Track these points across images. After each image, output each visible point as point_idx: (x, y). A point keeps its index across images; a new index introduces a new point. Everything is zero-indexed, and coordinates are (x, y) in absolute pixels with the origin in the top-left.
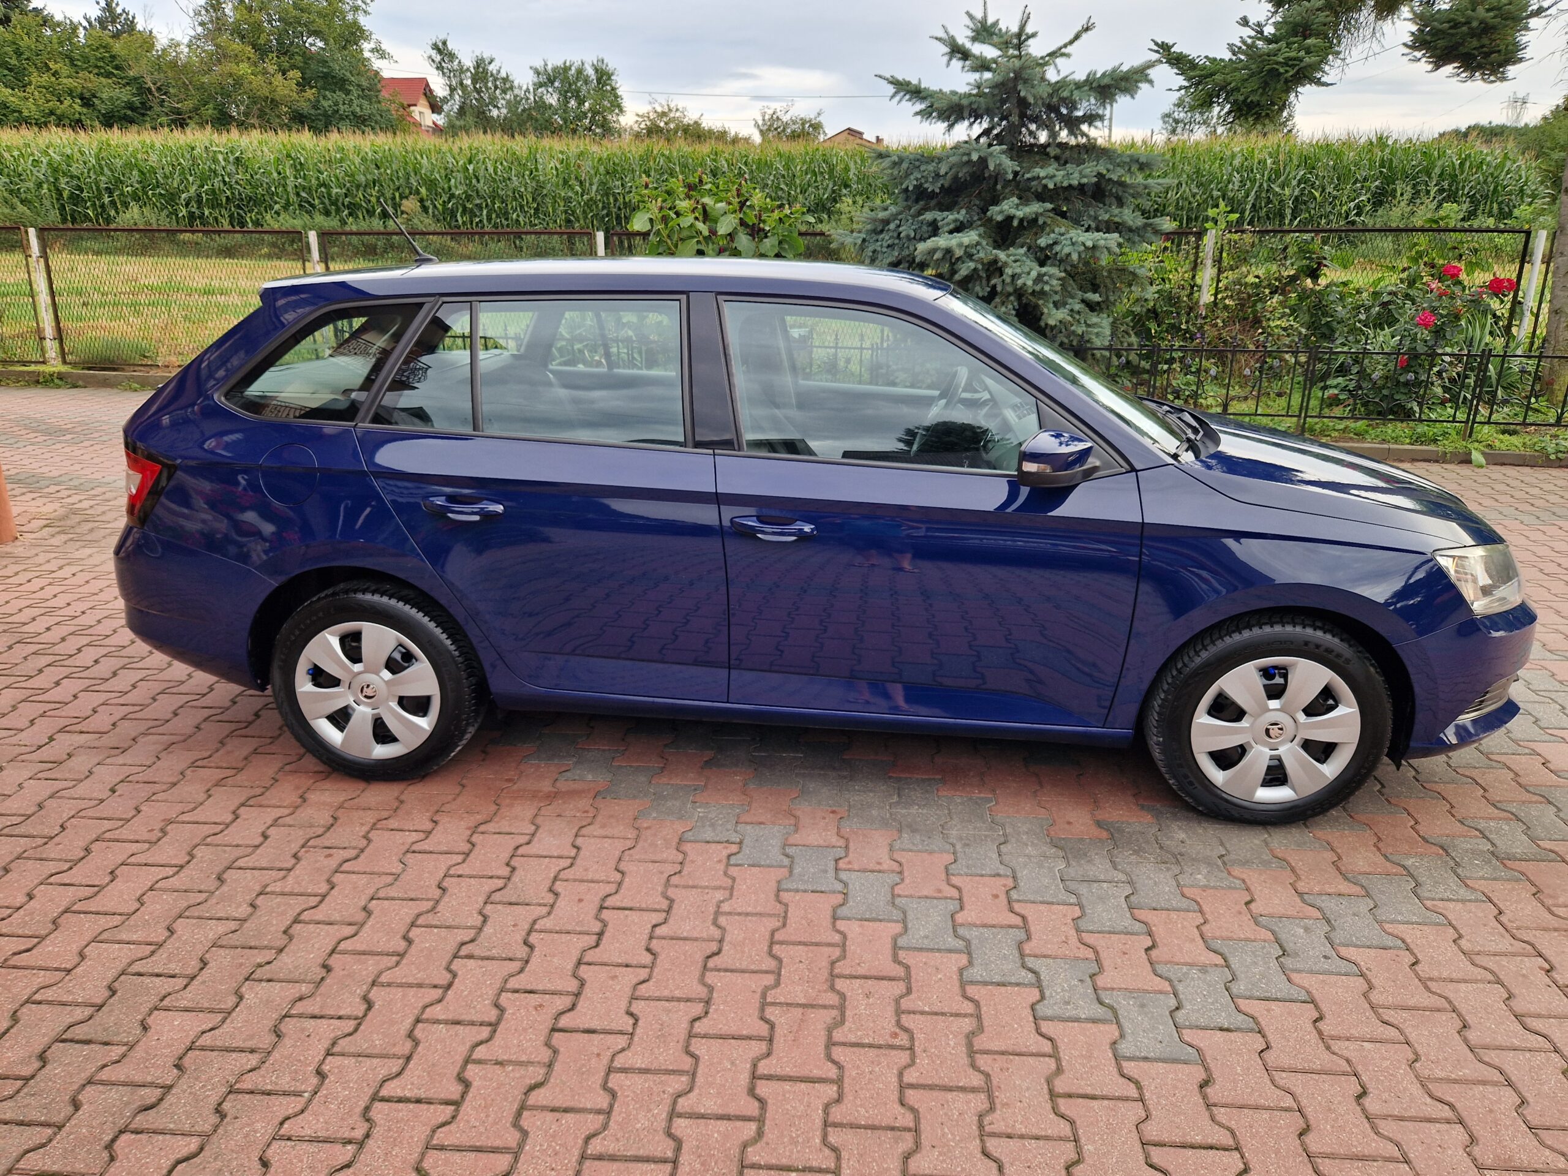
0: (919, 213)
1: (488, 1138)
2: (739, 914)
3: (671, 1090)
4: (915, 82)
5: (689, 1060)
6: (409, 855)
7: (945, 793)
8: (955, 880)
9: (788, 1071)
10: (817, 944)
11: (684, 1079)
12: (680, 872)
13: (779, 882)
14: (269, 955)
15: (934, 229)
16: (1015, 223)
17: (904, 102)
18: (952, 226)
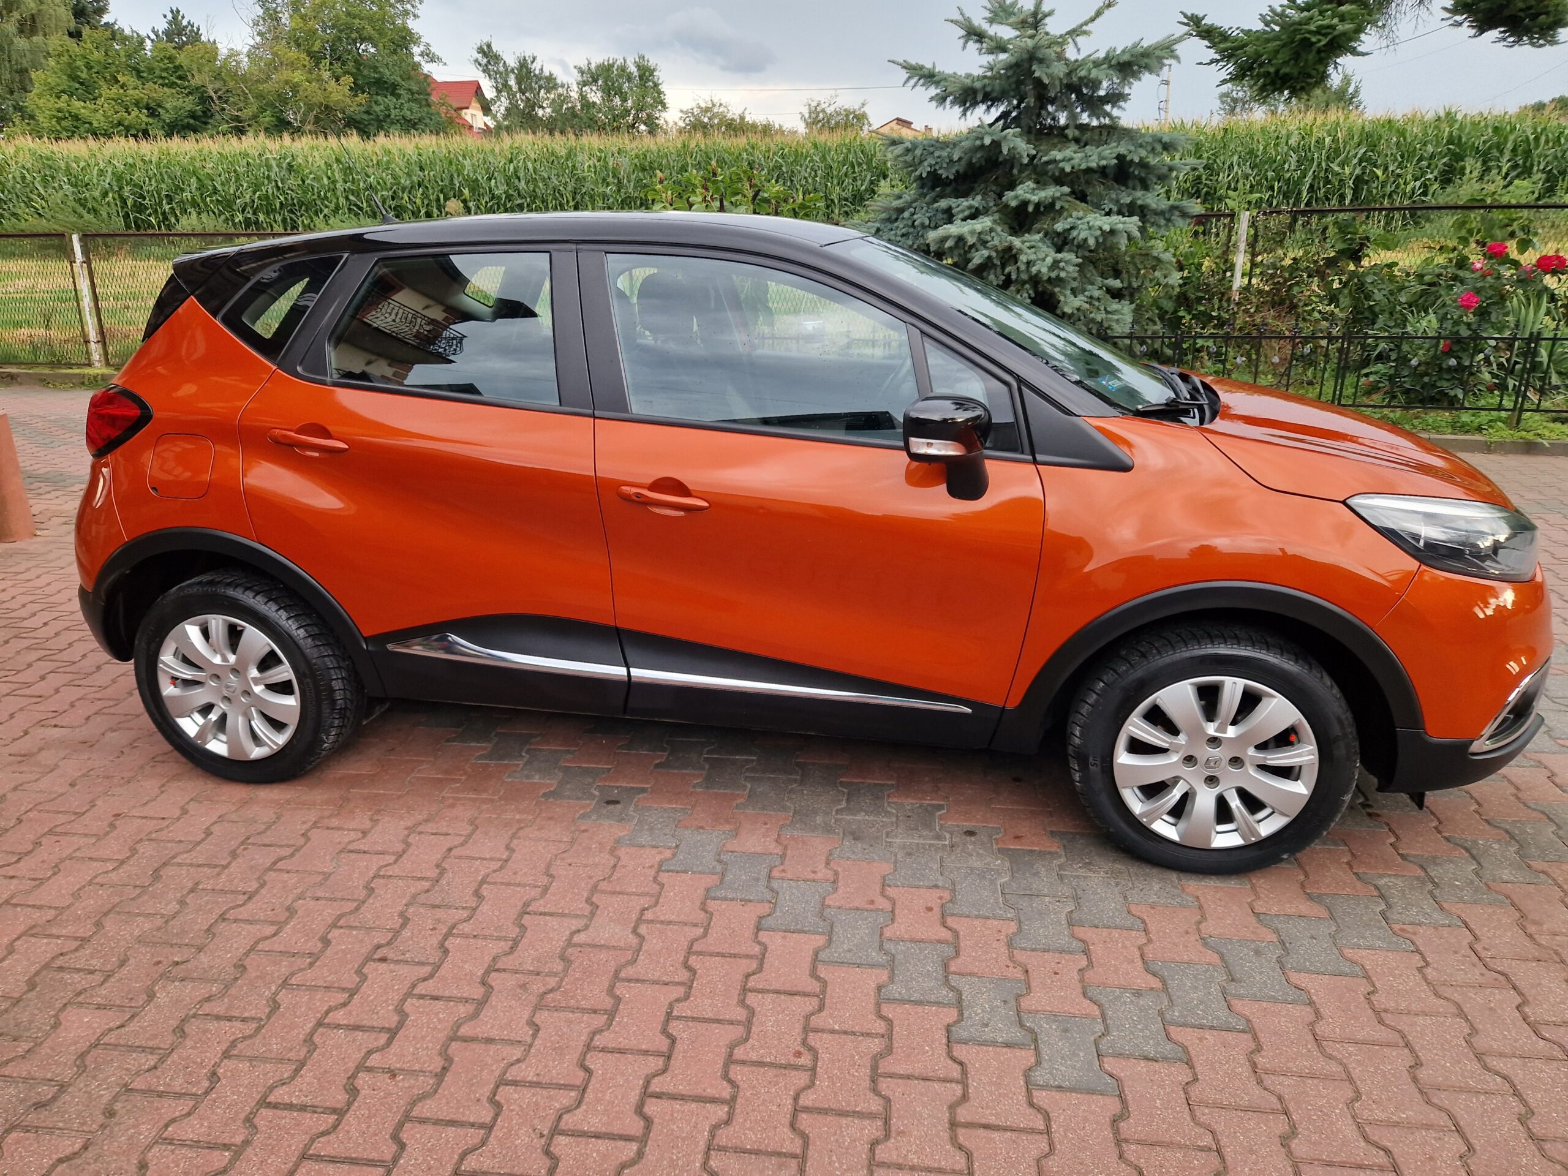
0: (935, 201)
1: (365, 1150)
2: (662, 922)
3: (557, 1105)
4: (929, 66)
5: (581, 1074)
6: (343, 855)
7: (895, 800)
8: (890, 891)
9: (682, 1089)
10: (735, 956)
11: (573, 1094)
12: (610, 877)
13: (708, 890)
14: (187, 953)
15: (949, 216)
16: (1030, 209)
17: (918, 88)
18: (967, 213)
